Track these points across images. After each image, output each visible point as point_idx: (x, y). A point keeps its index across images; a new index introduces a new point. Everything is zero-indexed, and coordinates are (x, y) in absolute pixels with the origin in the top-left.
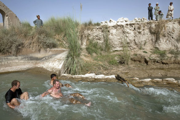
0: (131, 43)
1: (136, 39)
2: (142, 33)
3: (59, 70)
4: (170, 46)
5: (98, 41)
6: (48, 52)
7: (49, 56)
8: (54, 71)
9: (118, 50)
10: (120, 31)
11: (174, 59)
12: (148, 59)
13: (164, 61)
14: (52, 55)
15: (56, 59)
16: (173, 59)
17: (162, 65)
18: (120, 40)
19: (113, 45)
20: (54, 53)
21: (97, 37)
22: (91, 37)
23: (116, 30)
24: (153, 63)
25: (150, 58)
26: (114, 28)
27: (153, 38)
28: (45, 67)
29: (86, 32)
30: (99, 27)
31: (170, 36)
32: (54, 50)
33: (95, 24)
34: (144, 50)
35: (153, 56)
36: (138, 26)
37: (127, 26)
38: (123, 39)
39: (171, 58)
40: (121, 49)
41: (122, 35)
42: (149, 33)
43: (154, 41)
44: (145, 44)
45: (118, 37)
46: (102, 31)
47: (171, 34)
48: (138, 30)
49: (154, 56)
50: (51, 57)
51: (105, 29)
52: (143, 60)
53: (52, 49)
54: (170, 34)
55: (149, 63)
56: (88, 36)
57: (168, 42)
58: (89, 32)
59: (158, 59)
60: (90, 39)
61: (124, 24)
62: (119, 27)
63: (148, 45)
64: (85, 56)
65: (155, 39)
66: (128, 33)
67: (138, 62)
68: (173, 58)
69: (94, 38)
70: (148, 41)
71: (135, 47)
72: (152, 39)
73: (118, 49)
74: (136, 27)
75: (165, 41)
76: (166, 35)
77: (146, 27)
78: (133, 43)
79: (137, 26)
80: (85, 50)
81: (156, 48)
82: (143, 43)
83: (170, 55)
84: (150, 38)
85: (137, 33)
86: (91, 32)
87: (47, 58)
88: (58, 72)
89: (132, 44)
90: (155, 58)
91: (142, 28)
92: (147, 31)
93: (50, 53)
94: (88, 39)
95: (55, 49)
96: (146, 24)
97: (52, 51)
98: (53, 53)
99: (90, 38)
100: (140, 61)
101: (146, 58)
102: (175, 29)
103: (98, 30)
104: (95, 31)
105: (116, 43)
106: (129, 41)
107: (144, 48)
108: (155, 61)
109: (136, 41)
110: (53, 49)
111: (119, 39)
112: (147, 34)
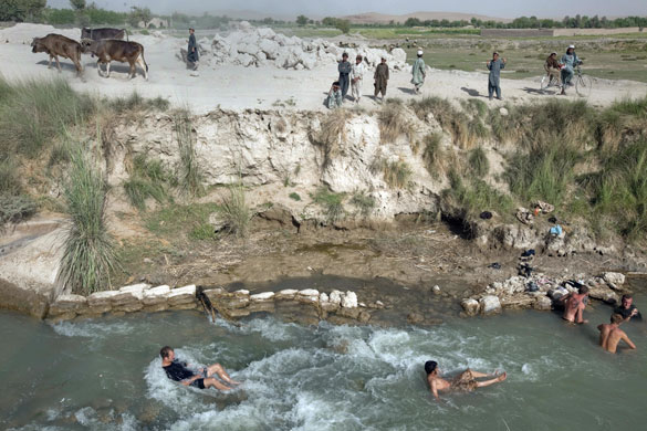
0: (261, 165)
1: (273, 157)
2: (290, 141)
3: (50, 287)
4: (357, 182)
5: (163, 156)
6: (9, 232)
7: (12, 244)
8: (37, 290)
9: (225, 182)
10: (229, 128)
11: (362, 217)
12: (299, 219)
13: (338, 224)
14: (23, 239)
15: (36, 253)
16: (359, 217)
17: (334, 231)
18: (229, 157)
19: (210, 171)
20: (27, 234)
21: (158, 146)
22: (141, 144)
23: (215, 125)
24: (313, 229)
25: (303, 217)
26: (209, 121)
27: (319, 156)
28: (6, 278)
29: (122, 132)
30: (164, 114)
31: (355, 156)
32: (28, 227)
33: (150, 103)
34: (293, 190)
35: (312, 209)
36: (278, 119)
37: (248, 116)
38: (237, 154)
39: (354, 215)
40: (234, 179)
41: (236, 142)
42: (307, 142)
43: (320, 164)
44: (297, 171)
45: (222, 147)
46: (176, 129)
47: (359, 152)
48: (279, 134)
49: (315, 212)
50: (20, 246)
51: (183, 122)
52: (287, 220)
53: (20, 225)
54: (355, 151)
55: (301, 228)
56: (128, 143)
57: (351, 169)
58: (132, 130)
59: (322, 218)
60: (136, 149)
61: (238, 109)
62: (226, 117)
63: (305, 175)
64: (121, 215)
65: (323, 159)
66: (249, 138)
67: (277, 224)
68: (359, 215)
69: (150, 146)
70: (303, 162)
71: (272, 176)
72: (315, 159)
73: (224, 179)
74: (273, 125)
75: (345, 167)
76: (348, 152)
77: (299, 125)
78: (266, 166)
79: (275, 120)
80: (122, 190)
81: (325, 183)
82: (292, 169)
83: (351, 209)
84: (311, 156)
85: (276, 141)
86: (139, 130)
87: (6, 249)
88: (47, 294)
89: (264, 170)
90: (317, 217)
91: (289, 128)
92: (301, 136)
93: (17, 235)
94: (131, 152)
95: (30, 223)
96: (300, 116)
97: (20, 229)
98: (25, 235)
99: (137, 147)
100: (281, 222)
101: (295, 214)
102: (367, 140)
103: (159, 124)
104: (150, 128)
105: (217, 164)
106: (252, 163)
107: (295, 181)
108: (315, 223)
109: (273, 162)
110: (25, 224)
111: (227, 152)
112: (302, 144)
